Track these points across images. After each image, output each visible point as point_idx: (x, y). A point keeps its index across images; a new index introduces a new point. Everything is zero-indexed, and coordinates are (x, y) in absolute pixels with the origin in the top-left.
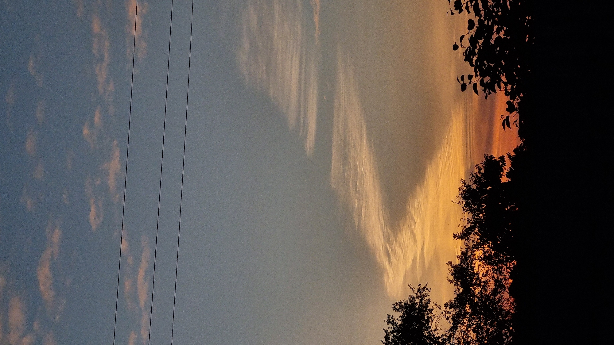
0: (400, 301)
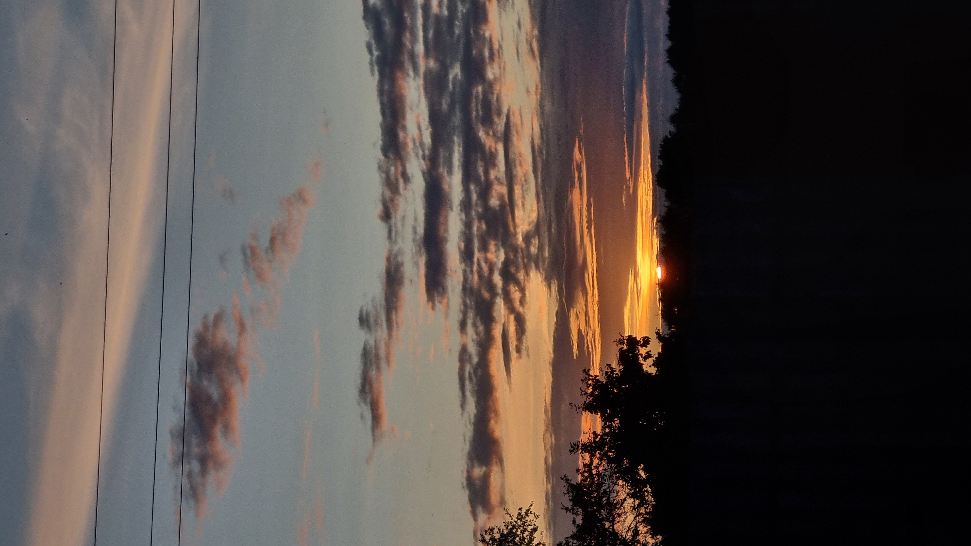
0: (491, 528)
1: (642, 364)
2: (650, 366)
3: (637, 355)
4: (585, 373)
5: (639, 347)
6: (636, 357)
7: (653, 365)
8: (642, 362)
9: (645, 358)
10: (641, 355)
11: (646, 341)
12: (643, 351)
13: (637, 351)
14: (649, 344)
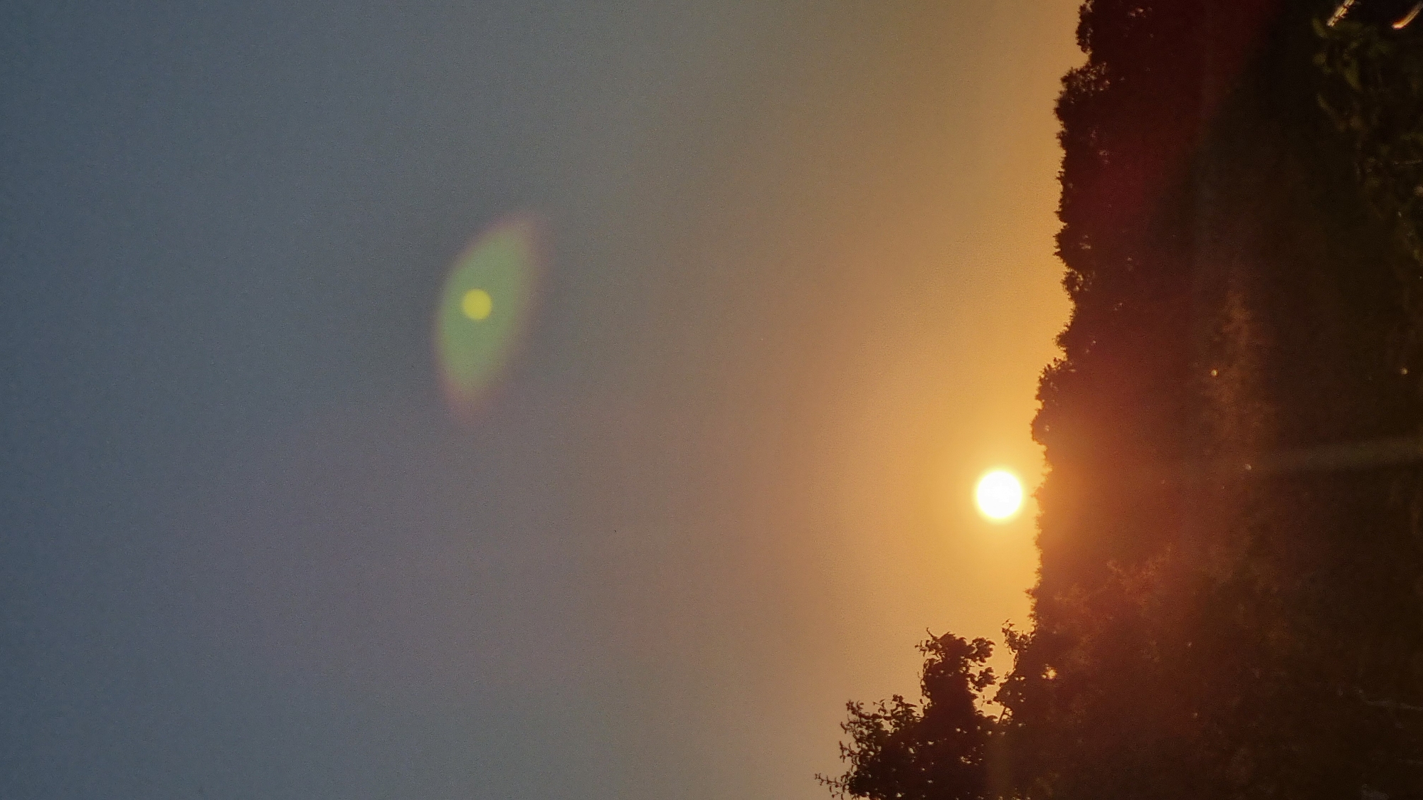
1: (975, 697)
2: (989, 702)
3: (965, 674)
4: (850, 711)
5: (970, 660)
6: (963, 678)
7: (995, 699)
8: (974, 692)
9: (980, 685)
10: (972, 676)
11: (983, 650)
12: (975, 668)
13: (964, 669)
14: (989, 655)
